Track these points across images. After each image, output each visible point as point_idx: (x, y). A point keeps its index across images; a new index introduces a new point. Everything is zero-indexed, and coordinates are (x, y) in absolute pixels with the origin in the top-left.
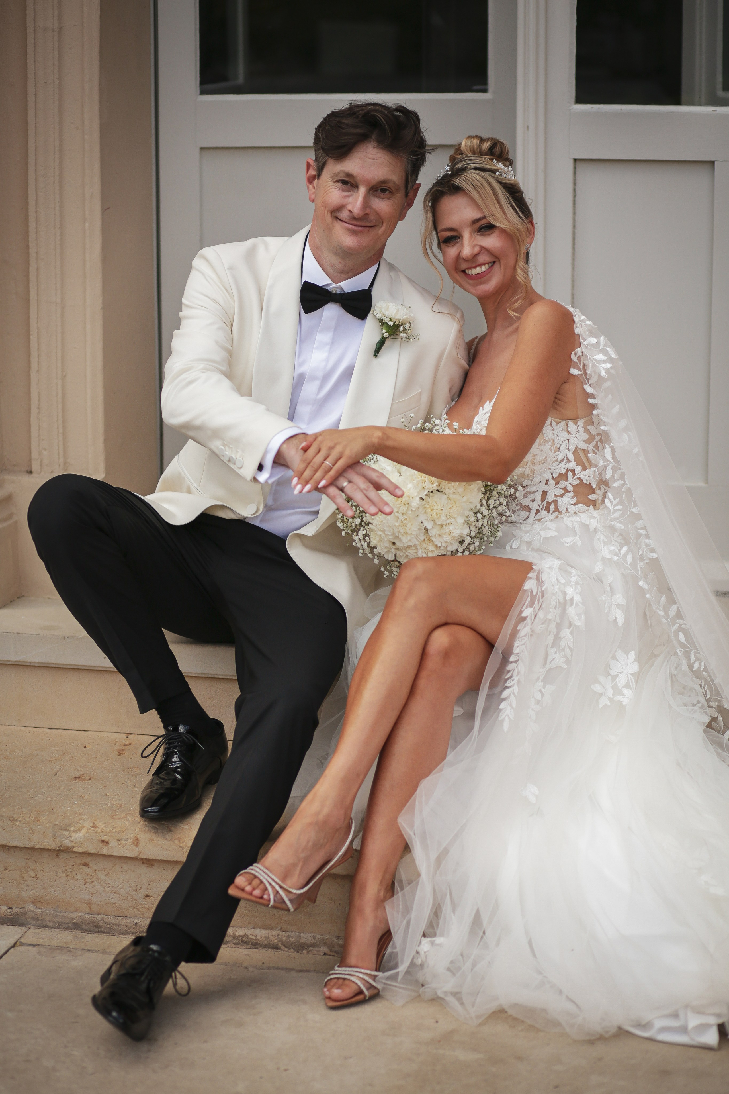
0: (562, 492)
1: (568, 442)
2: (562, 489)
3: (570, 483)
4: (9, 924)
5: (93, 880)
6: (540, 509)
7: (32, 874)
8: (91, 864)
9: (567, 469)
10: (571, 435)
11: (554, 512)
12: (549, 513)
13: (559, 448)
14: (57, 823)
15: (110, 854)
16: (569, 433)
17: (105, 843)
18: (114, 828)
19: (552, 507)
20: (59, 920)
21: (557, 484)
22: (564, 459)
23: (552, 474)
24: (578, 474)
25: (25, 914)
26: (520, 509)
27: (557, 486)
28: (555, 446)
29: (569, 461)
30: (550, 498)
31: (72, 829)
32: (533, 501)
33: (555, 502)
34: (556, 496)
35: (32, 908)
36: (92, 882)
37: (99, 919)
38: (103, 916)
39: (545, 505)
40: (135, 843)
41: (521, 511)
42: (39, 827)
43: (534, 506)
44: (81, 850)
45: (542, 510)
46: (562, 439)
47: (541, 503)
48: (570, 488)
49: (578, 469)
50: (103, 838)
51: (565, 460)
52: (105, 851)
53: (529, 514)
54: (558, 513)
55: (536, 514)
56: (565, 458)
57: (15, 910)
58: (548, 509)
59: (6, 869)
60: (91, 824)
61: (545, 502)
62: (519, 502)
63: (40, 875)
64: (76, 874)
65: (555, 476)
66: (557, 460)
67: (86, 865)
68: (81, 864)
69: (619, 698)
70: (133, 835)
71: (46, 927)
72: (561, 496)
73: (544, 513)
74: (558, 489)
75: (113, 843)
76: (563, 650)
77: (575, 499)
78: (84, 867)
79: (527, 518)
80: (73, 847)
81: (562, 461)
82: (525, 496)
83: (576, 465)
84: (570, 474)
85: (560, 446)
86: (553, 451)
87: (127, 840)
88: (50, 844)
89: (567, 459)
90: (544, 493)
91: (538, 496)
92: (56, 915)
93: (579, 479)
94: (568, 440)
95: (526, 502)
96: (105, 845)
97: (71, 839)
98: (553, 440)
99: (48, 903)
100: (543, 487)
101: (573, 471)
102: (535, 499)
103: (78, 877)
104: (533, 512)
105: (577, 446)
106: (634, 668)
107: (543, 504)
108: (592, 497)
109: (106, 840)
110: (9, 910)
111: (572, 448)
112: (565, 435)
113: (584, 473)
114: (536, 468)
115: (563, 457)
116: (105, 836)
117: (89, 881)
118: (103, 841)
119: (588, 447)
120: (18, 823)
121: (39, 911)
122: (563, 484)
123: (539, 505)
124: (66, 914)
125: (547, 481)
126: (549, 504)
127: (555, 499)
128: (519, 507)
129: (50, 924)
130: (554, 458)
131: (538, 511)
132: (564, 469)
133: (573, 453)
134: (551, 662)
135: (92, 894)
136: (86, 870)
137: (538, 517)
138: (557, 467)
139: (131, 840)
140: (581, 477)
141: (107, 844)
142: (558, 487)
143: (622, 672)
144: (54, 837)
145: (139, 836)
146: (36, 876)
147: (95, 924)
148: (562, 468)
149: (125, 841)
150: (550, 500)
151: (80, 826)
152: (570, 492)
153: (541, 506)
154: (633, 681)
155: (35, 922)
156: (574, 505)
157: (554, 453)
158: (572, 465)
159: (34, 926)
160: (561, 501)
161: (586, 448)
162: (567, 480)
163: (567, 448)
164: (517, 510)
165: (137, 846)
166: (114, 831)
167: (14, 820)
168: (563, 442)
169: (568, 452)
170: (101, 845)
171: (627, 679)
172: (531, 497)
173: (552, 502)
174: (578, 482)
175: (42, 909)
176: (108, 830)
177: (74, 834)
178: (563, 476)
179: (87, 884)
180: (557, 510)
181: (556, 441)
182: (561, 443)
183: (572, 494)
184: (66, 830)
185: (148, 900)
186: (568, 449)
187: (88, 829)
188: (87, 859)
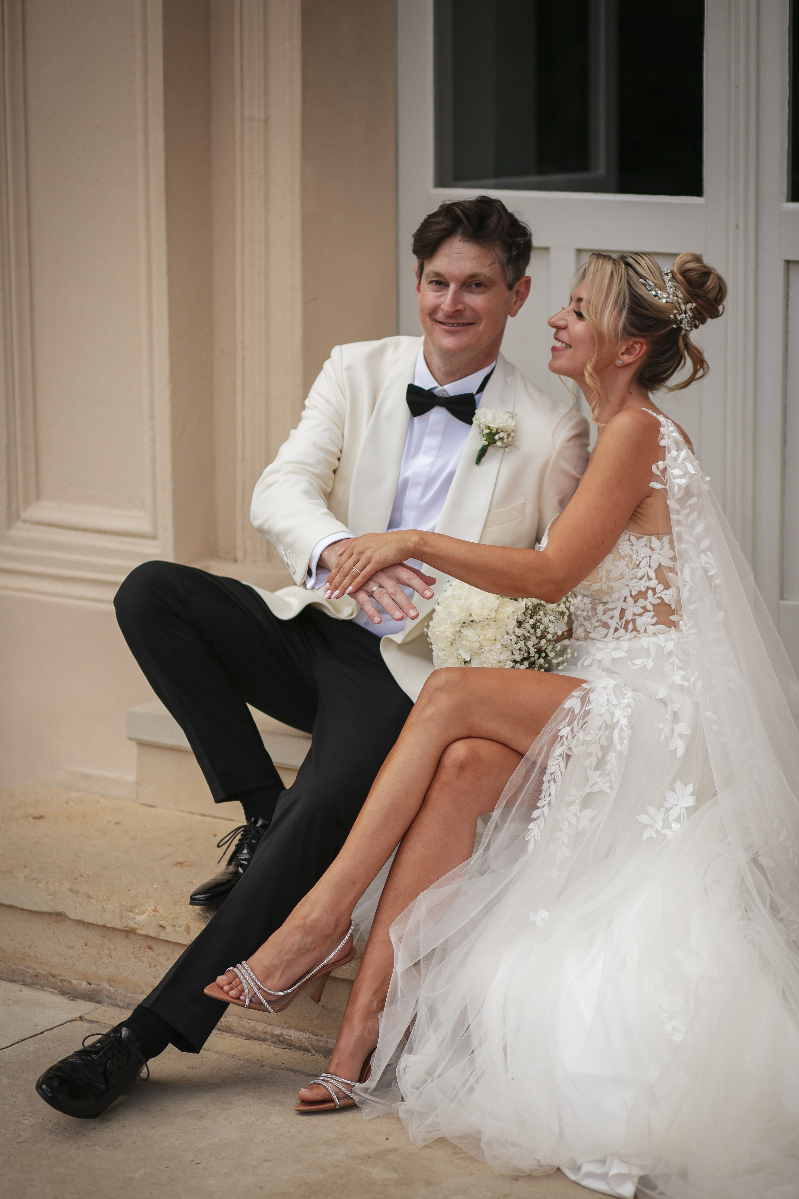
0: (642, 611)
1: (650, 559)
2: (642, 608)
3: (650, 602)
4: (87, 999)
5: (157, 964)
6: (619, 627)
7: (107, 952)
8: (154, 948)
9: (648, 587)
10: (654, 552)
11: (632, 631)
12: (628, 632)
13: (638, 565)
14: (124, 903)
15: (166, 939)
16: (652, 549)
17: (162, 927)
18: (171, 913)
19: (630, 626)
20: (128, 1000)
21: (635, 602)
22: (644, 576)
23: (630, 592)
24: (659, 593)
25: (100, 991)
26: (599, 626)
27: (636, 604)
28: (633, 562)
29: (650, 579)
30: (628, 616)
31: (137, 911)
32: (612, 618)
33: (634, 621)
34: (634, 614)
35: (106, 986)
36: (155, 966)
39: (623, 624)
40: (187, 931)
42: (109, 906)
43: (613, 624)
44: (143, 932)
45: (621, 627)
46: (643, 555)
47: (620, 621)
48: (650, 607)
49: (660, 588)
50: (161, 923)
51: (645, 578)
52: (162, 936)
53: (608, 632)
54: (636, 632)
55: (615, 631)
56: (646, 576)
57: (93, 986)
58: (626, 628)
59: (86, 945)
60: (153, 908)
61: (624, 620)
62: (599, 618)
63: (113, 954)
64: (143, 956)
65: (634, 594)
66: (636, 577)
67: (150, 948)
68: (146, 946)
69: (667, 832)
70: (185, 922)
71: (117, 1006)
72: (641, 615)
73: (622, 631)
74: (637, 607)
75: (169, 929)
76: (609, 774)
77: (655, 619)
78: (149, 950)
79: (606, 635)
80: (137, 929)
81: (642, 578)
82: (605, 613)
83: (657, 583)
84: (650, 592)
85: (640, 562)
86: (631, 568)
87: (180, 927)
88: (117, 923)
89: (648, 576)
90: (623, 612)
91: (617, 613)
92: (126, 996)
93: (660, 598)
94: (650, 557)
95: (605, 618)
96: (163, 930)
97: (135, 921)
98: (630, 556)
99: (120, 983)
100: (621, 605)
101: (654, 590)
102: (613, 616)
103: (144, 959)
104: (612, 630)
105: (661, 563)
106: (690, 801)
108: (674, 618)
109: (163, 925)
110: (89, 986)
111: (655, 566)
112: (648, 551)
113: (666, 592)
114: (613, 584)
115: (643, 574)
116: (162, 920)
117: (153, 964)
118: (161, 926)
119: (674, 565)
120: (92, 900)
121: (112, 989)
122: (641, 602)
123: (617, 623)
124: (134, 996)
125: (625, 598)
126: (627, 622)
127: (634, 617)
128: (598, 624)
129: (121, 1004)
130: (633, 574)
131: (616, 630)
132: (644, 587)
133: (656, 571)
134: (592, 786)
135: (155, 978)
136: (151, 953)
137: (617, 635)
138: (636, 584)
139: (184, 928)
140: (662, 596)
141: (164, 929)
142: (637, 606)
143: (677, 805)
144: (121, 917)
145: (190, 924)
146: (110, 954)
148: (642, 586)
149: (179, 927)
150: (629, 618)
151: (144, 908)
152: (650, 611)
153: (620, 624)
154: (685, 815)
155: (108, 1000)
156: (654, 625)
157: (633, 569)
158: (653, 583)
159: (108, 1004)
160: (640, 621)
161: (672, 566)
162: (646, 599)
163: (648, 564)
164: (598, 627)
165: (188, 933)
166: (170, 916)
167: (89, 897)
168: (643, 558)
169: (649, 569)
170: (159, 929)
171: (679, 813)
172: (610, 614)
173: (630, 621)
174: (659, 601)
175: (114, 988)
176: (165, 915)
177: (137, 916)
178: (642, 594)
179: (152, 967)
180: (635, 629)
181: (634, 557)
182: (641, 559)
183: (652, 613)
184: (131, 911)
186: (650, 566)
187: (150, 912)
188: (151, 943)
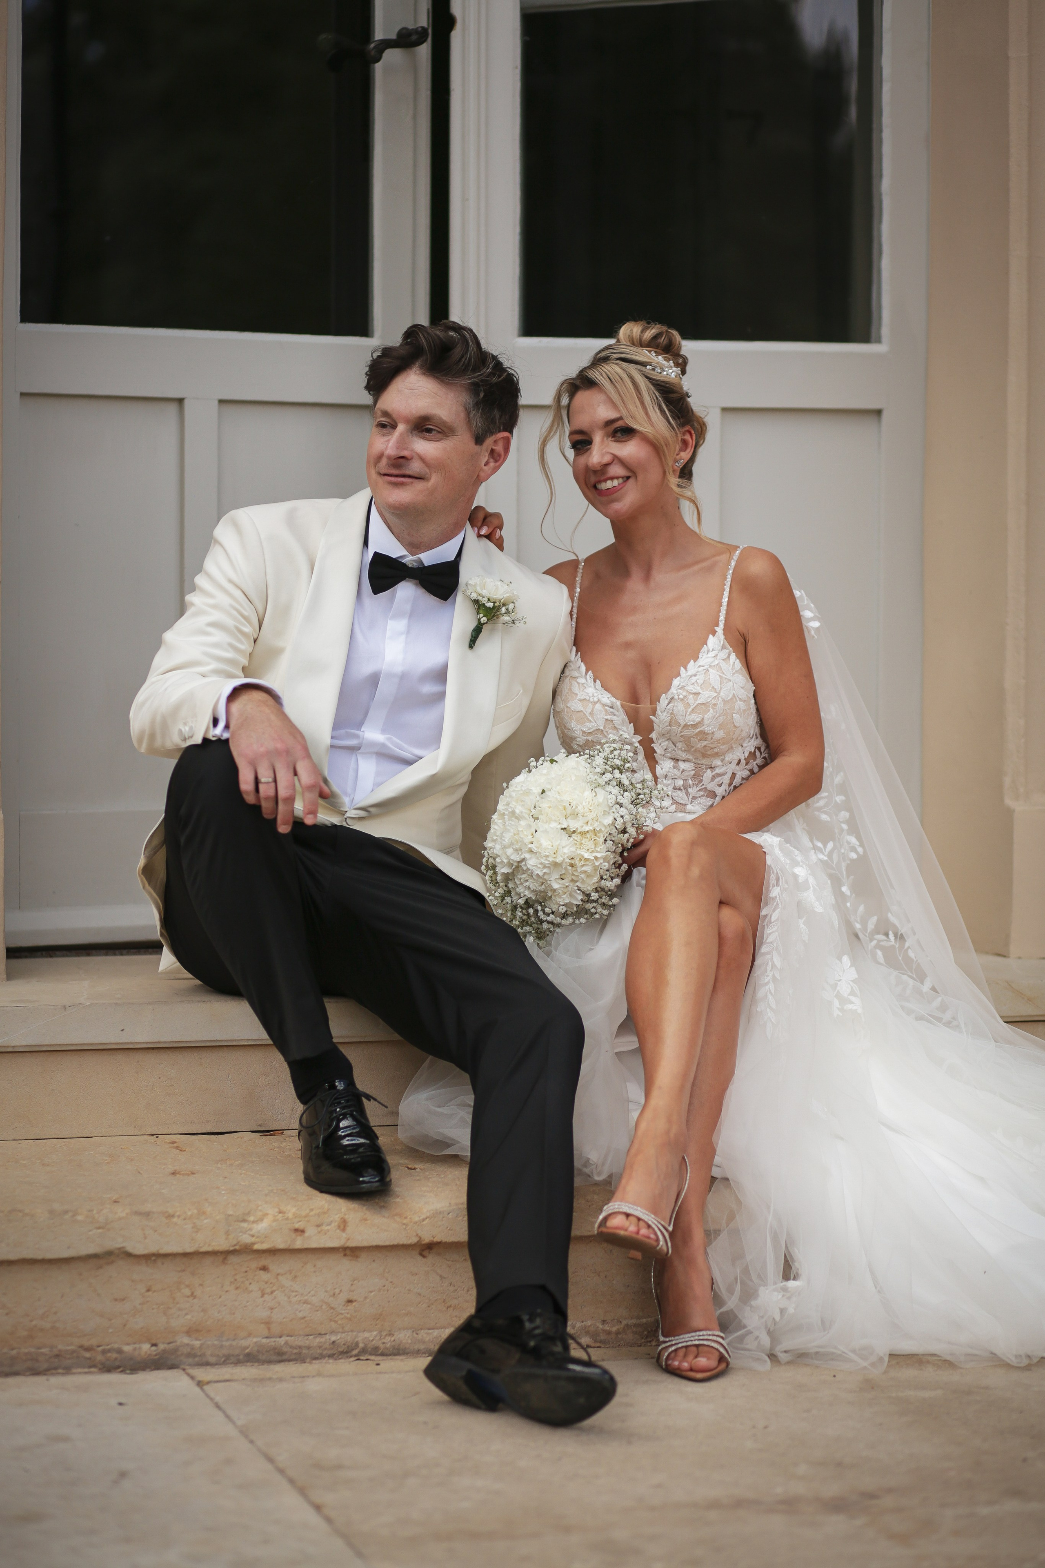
3: (757, 764)
4: (152, 1368)
5: (274, 1288)
7: (187, 1292)
8: (272, 1267)
14: (230, 1212)
15: (306, 1246)
17: (300, 1231)
18: (312, 1210)
20: (225, 1351)
21: (746, 764)
23: (744, 753)
25: (175, 1351)
26: (702, 796)
27: (746, 767)
31: (252, 1218)
32: (720, 785)
34: (742, 779)
35: (186, 1340)
36: (272, 1293)
37: (283, 1343)
38: (287, 1338)
40: (342, 1227)
41: (704, 798)
42: (206, 1221)
44: (265, 1246)
50: (297, 1226)
52: (299, 1244)
57: (162, 1347)
59: (148, 1290)
60: (277, 1210)
63: (198, 1292)
64: (250, 1284)
65: (746, 755)
67: (264, 1269)
68: (257, 1268)
69: (849, 1007)
70: (338, 1216)
71: (207, 1364)
75: (310, 1231)
78: (262, 1272)
80: (254, 1244)
82: (712, 779)
87: (329, 1224)
88: (221, 1243)
90: (733, 776)
91: (727, 779)
92: (222, 1346)
96: (301, 1235)
97: (251, 1233)
99: (209, 1331)
100: (732, 768)
102: (722, 783)
103: (252, 1287)
106: (852, 974)
107: (730, 789)
109: (301, 1228)
110: (154, 1348)
116: (300, 1221)
117: (268, 1290)
118: (296, 1230)
120: (175, 1220)
121: (197, 1343)
124: (234, 1343)
125: (740, 760)
129: (212, 1360)
135: (272, 1309)
136: (264, 1276)
138: (749, 744)
139: (336, 1224)
141: (302, 1233)
143: (841, 980)
144: (227, 1233)
145: (346, 1217)
146: (192, 1294)
147: (277, 1351)
149: (327, 1225)
151: (260, 1213)
155: (190, 1360)
159: (190, 1365)
165: (344, 1230)
166: (312, 1213)
167: (170, 1216)
170: (294, 1235)
175: (200, 1340)
176: (303, 1213)
177: (254, 1226)
179: (266, 1296)
184: (244, 1221)
185: (351, 1307)
187: (275, 1216)
188: (266, 1261)
